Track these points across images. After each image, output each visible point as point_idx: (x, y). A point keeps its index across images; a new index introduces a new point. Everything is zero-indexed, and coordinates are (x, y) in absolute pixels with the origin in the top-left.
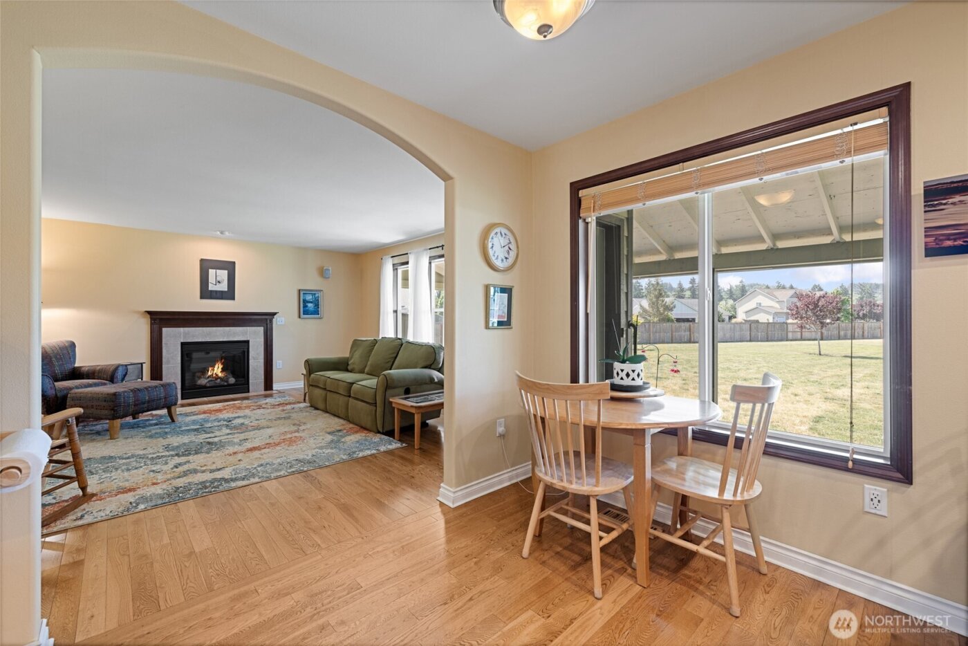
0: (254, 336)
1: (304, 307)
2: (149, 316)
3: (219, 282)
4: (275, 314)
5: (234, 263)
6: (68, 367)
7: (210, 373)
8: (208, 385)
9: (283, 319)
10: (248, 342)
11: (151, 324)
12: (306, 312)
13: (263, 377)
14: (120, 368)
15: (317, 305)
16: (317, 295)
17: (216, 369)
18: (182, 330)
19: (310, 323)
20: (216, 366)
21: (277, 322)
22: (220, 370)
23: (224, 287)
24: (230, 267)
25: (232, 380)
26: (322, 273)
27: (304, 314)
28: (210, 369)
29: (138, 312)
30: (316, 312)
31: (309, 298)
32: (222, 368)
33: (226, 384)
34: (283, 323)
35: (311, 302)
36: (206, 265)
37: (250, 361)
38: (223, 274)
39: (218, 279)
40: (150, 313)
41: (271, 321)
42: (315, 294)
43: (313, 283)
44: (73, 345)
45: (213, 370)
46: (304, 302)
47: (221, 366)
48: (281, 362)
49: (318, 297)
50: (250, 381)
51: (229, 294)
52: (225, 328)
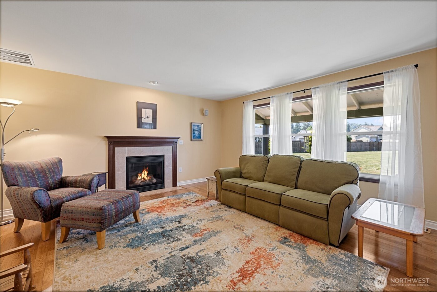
0: (166, 151)
1: (193, 134)
2: (106, 139)
3: (148, 117)
4: (178, 138)
5: (156, 104)
6: (57, 178)
7: (139, 178)
8: (141, 184)
9: (182, 141)
10: (163, 156)
11: (109, 145)
12: (194, 137)
13: (172, 178)
14: (95, 179)
15: (200, 133)
16: (200, 126)
17: (143, 175)
18: (126, 148)
19: (196, 144)
20: (143, 173)
21: (180, 142)
22: (146, 175)
23: (150, 120)
24: (154, 108)
25: (155, 181)
26: (203, 113)
27: (193, 138)
28: (139, 175)
29: (100, 137)
30: (200, 137)
31: (196, 128)
33: (151, 183)
34: (182, 144)
35: (197, 131)
36: (140, 107)
37: (165, 168)
38: (150, 112)
39: (147, 115)
40: (108, 137)
41: (176, 142)
42: (199, 125)
43: (197, 119)
44: (60, 161)
45: (141, 176)
46: (193, 131)
47: (146, 173)
48: (181, 168)
49: (201, 127)
50: (165, 181)
51: (154, 125)
52: (151, 147)
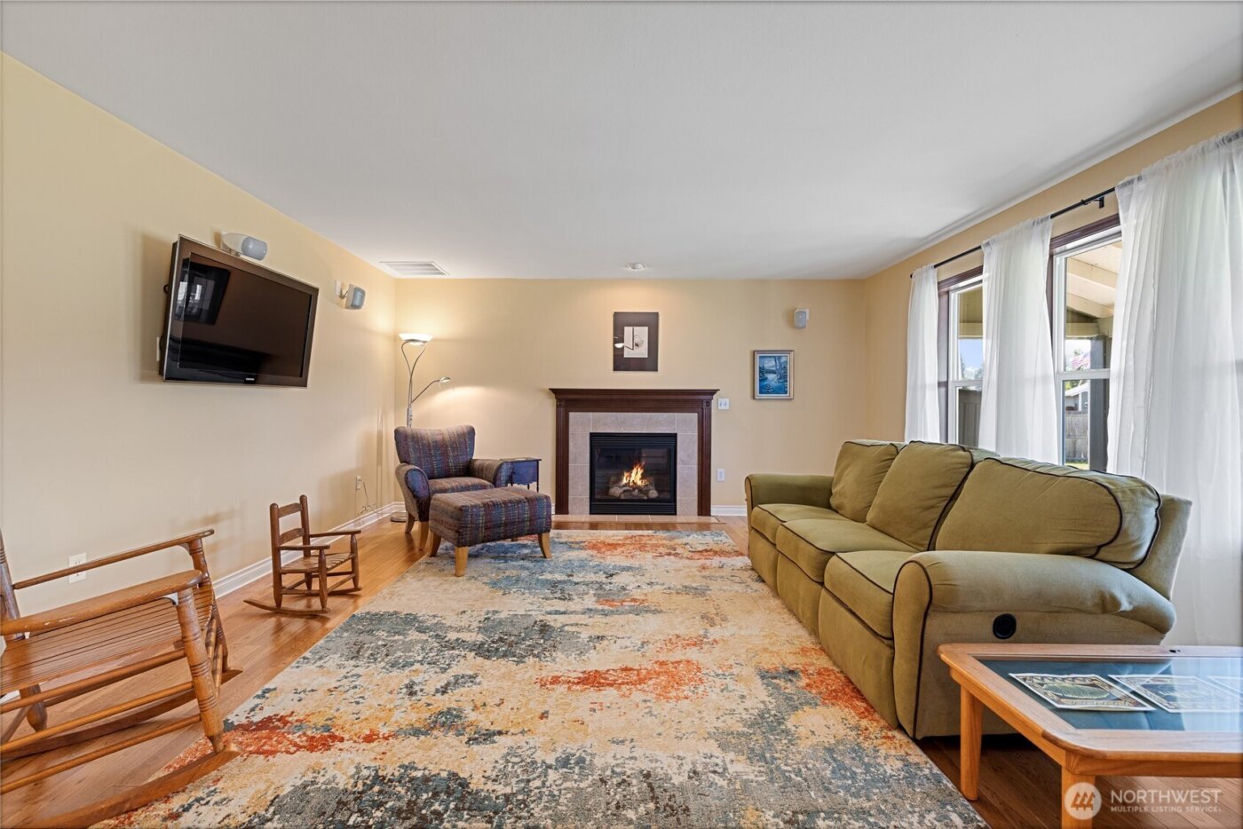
0: (682, 425)
1: (760, 380)
2: (553, 395)
3: (637, 345)
4: (713, 392)
5: (657, 313)
6: (463, 459)
7: (625, 481)
8: (623, 497)
9: (727, 400)
10: (675, 436)
11: (558, 406)
12: (764, 389)
13: (696, 493)
14: (505, 467)
15: (783, 377)
16: (783, 360)
17: (633, 475)
18: (591, 415)
19: (772, 407)
20: (634, 471)
21: (719, 405)
22: (639, 476)
23: (642, 352)
24: (650, 321)
25: (653, 494)
26: (793, 319)
27: (761, 392)
28: (626, 474)
29: (542, 391)
30: (782, 389)
31: (770, 364)
32: (642, 474)
33: (645, 498)
34: (727, 407)
35: (774, 372)
36: (621, 322)
37: (678, 466)
38: (642, 333)
39: (636, 340)
40: (555, 391)
41: (709, 403)
42: (779, 358)
43: (776, 338)
44: (472, 432)
45: (630, 476)
46: (760, 372)
47: (640, 472)
48: (723, 470)
49: (786, 362)
50: (678, 498)
51: (649, 364)
52: (644, 414)
